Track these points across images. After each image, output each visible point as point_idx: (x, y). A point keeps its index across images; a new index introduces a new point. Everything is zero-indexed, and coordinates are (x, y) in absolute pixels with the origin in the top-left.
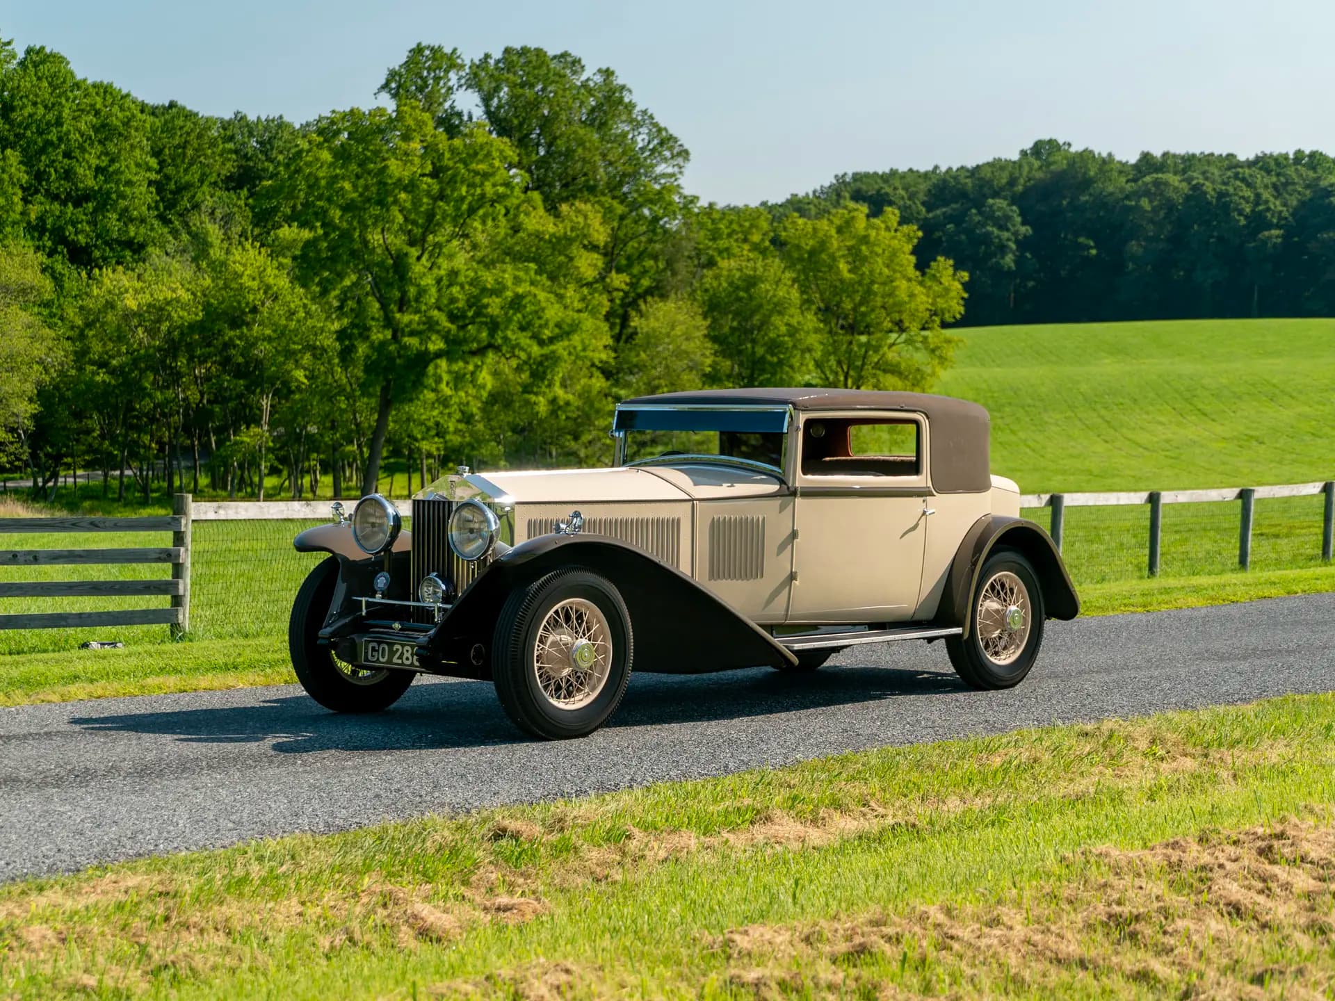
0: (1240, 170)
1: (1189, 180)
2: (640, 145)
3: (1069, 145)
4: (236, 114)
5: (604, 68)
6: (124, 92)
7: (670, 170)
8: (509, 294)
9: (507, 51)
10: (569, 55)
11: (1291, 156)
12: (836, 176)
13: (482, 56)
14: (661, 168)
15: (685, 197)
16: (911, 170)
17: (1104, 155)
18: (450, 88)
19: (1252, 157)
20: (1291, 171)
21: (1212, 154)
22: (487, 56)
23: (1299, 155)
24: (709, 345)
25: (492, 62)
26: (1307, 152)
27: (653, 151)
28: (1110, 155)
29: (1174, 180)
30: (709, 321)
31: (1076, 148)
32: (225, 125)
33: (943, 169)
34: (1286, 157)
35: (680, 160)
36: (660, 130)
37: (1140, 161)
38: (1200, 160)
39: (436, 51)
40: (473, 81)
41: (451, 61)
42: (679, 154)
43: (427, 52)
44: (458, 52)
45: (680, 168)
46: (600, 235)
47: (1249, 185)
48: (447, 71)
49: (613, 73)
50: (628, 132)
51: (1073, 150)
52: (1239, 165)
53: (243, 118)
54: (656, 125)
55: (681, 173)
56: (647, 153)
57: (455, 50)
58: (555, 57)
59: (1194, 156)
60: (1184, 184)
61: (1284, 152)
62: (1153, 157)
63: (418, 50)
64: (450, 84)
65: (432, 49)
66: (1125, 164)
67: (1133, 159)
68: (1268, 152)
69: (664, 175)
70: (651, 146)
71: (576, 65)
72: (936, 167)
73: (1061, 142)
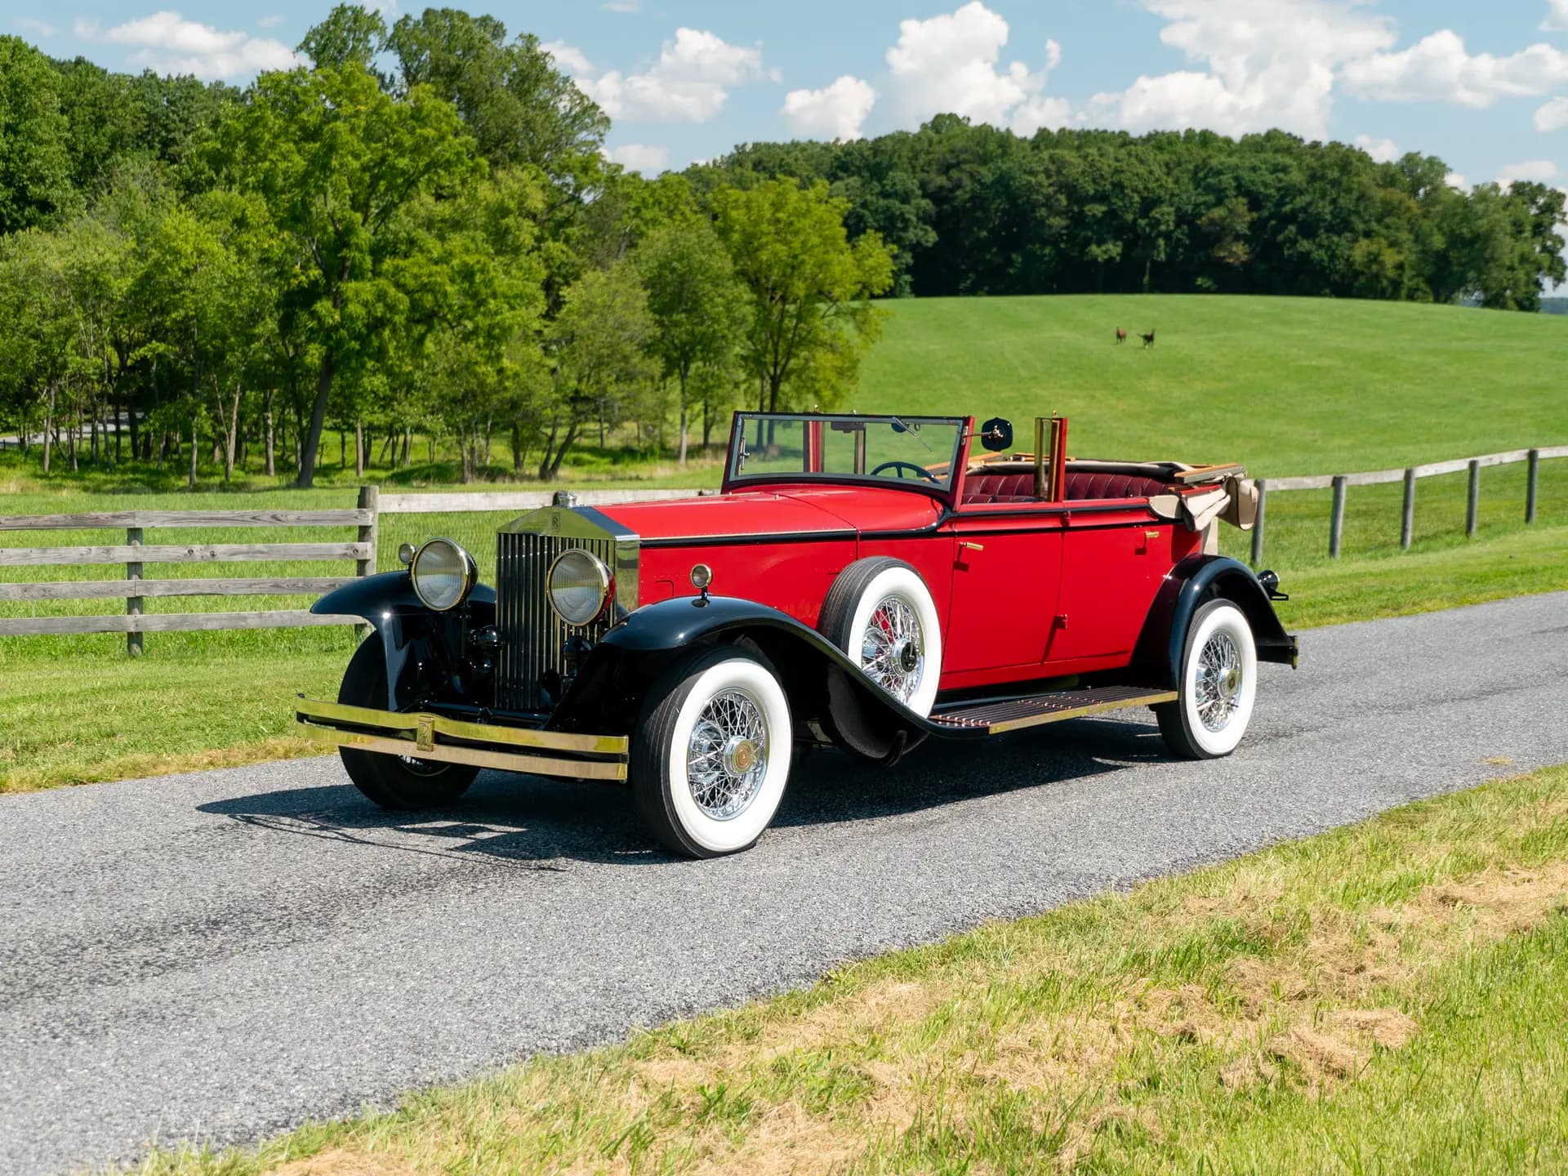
0: (1132, 147)
1: (1085, 158)
2: (562, 112)
3: (969, 119)
4: (146, 72)
5: (526, 33)
6: (31, 46)
7: (591, 138)
8: (455, 262)
9: (428, 13)
10: (491, 19)
11: (1182, 134)
12: (736, 146)
13: (402, 17)
14: (583, 136)
15: (609, 165)
16: (811, 141)
17: (1003, 129)
18: (370, 50)
19: (1145, 134)
20: (1180, 148)
21: (1105, 131)
22: (407, 17)
23: (1190, 133)
24: (650, 315)
25: (411, 23)
26: (1198, 130)
27: (575, 118)
28: (1008, 130)
29: (1069, 156)
30: (649, 292)
31: (974, 123)
32: (137, 83)
33: (844, 142)
34: (1177, 134)
35: (601, 129)
36: (582, 97)
37: (1037, 136)
38: (1095, 137)
39: (357, 13)
40: (395, 43)
41: (373, 23)
42: (600, 122)
43: (350, 13)
44: (380, 15)
45: (601, 135)
46: (537, 201)
47: (1142, 162)
48: (366, 33)
49: (536, 39)
50: (549, 100)
51: (972, 124)
52: (1133, 142)
53: (153, 76)
54: (577, 93)
55: (601, 140)
56: (568, 121)
57: (376, 13)
58: (475, 21)
59: (1089, 132)
60: (1080, 160)
61: (1175, 130)
62: (1049, 133)
63: (342, 10)
64: (370, 45)
65: (354, 10)
66: (1024, 140)
67: (1031, 134)
68: (1160, 130)
69: (584, 143)
70: (573, 113)
71: (498, 30)
72: (838, 140)
73: (961, 117)
